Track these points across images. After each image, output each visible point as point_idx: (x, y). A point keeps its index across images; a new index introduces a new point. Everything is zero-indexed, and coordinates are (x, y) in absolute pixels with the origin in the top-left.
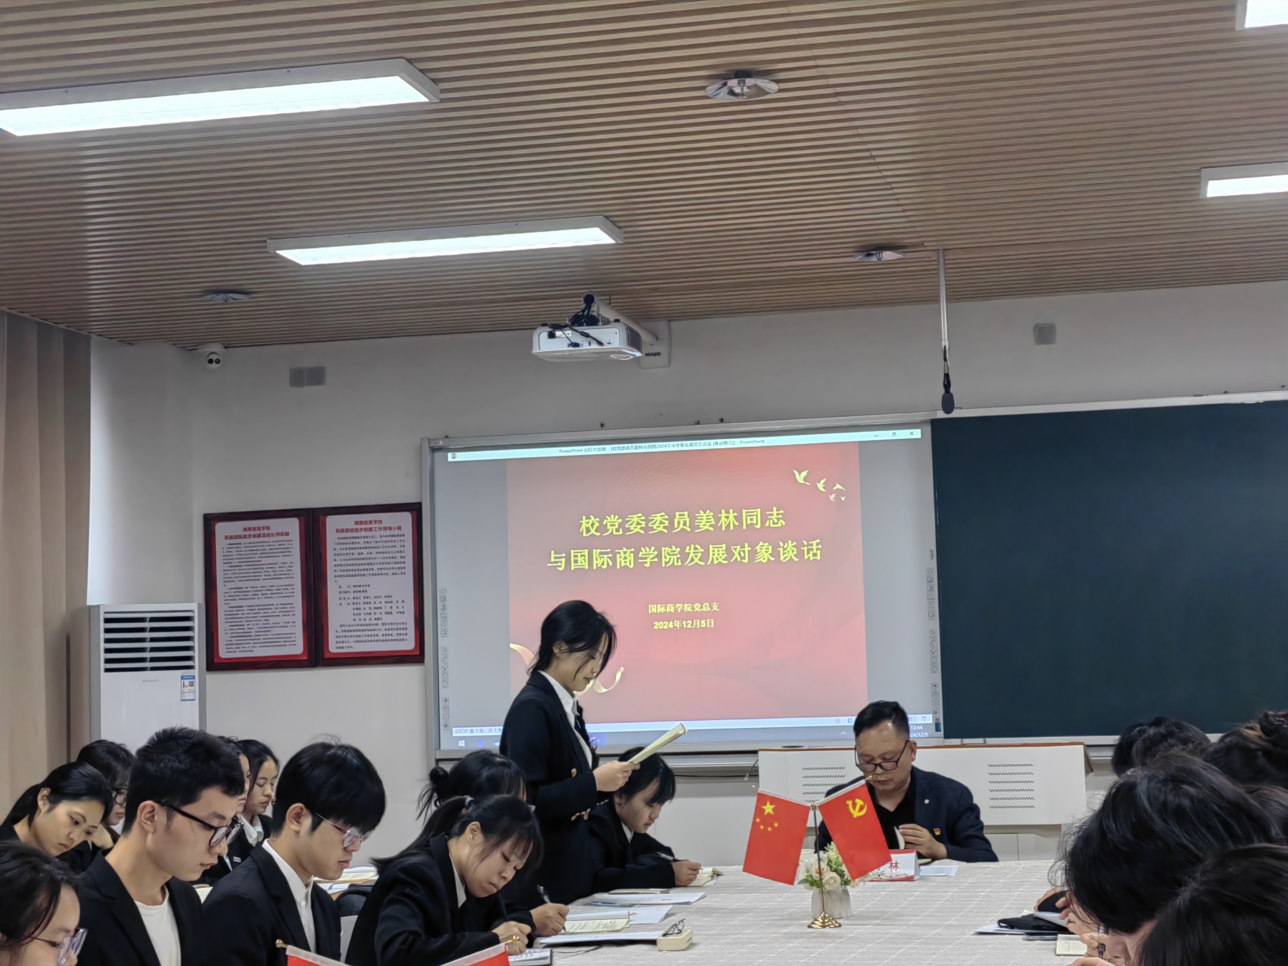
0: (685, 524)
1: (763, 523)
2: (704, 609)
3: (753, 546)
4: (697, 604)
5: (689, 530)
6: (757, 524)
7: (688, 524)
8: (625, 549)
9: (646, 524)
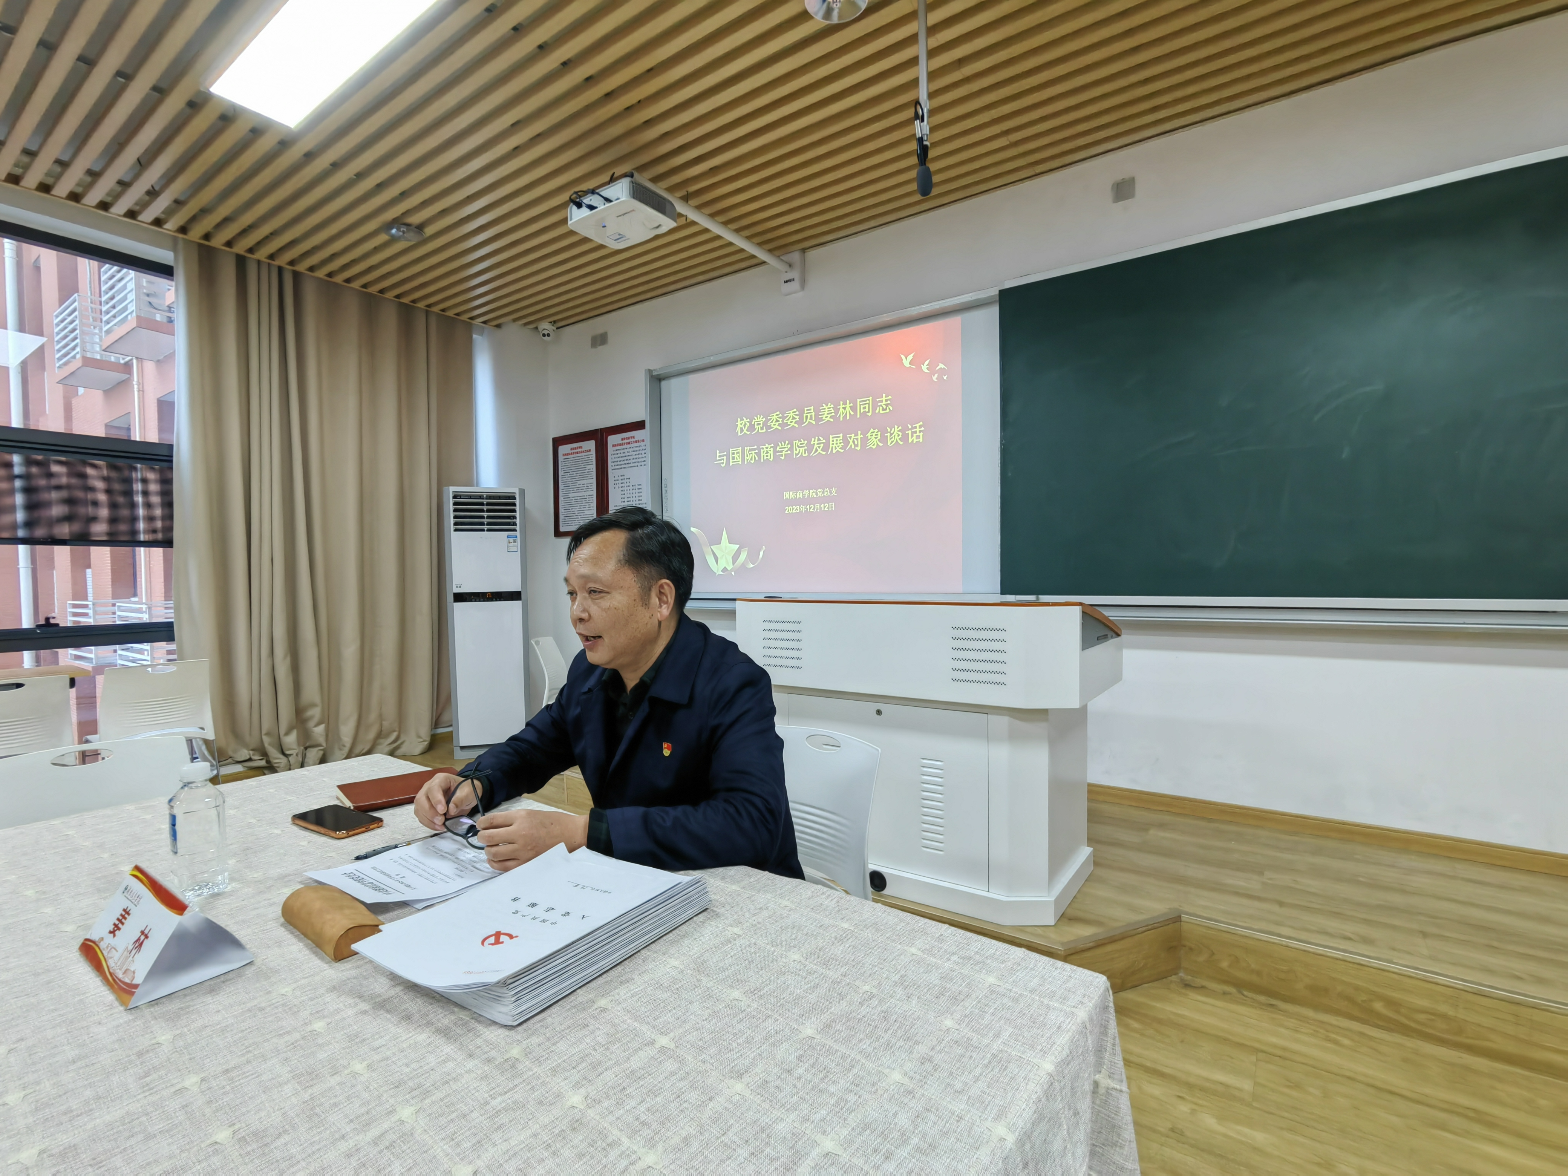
0: (811, 419)
1: (874, 409)
2: (825, 494)
3: (864, 433)
4: (820, 490)
5: (814, 423)
6: (869, 412)
7: (813, 419)
8: (767, 445)
9: (783, 421)
